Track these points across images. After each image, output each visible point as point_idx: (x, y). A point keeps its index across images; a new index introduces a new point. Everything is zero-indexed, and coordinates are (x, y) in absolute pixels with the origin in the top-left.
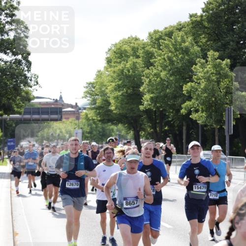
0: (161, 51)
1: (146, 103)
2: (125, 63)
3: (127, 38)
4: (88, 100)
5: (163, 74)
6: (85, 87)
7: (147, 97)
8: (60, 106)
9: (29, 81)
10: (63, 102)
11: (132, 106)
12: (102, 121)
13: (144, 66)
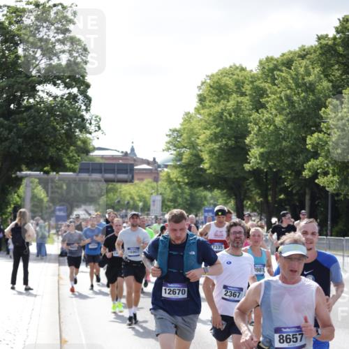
0: (275, 87)
1: (253, 160)
2: (226, 103)
3: (228, 67)
4: (172, 154)
5: (278, 120)
6: (167, 135)
7: (255, 152)
8: (132, 162)
9: (88, 125)
10: (135, 155)
11: (234, 164)
12: (191, 184)
13: (251, 107)
